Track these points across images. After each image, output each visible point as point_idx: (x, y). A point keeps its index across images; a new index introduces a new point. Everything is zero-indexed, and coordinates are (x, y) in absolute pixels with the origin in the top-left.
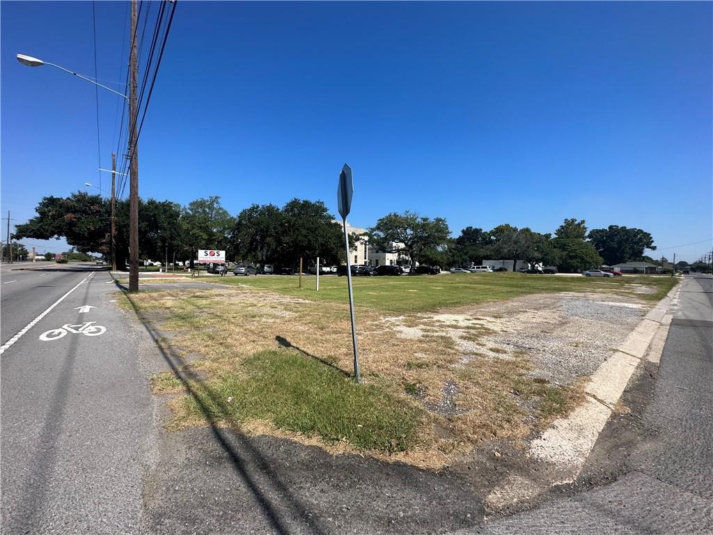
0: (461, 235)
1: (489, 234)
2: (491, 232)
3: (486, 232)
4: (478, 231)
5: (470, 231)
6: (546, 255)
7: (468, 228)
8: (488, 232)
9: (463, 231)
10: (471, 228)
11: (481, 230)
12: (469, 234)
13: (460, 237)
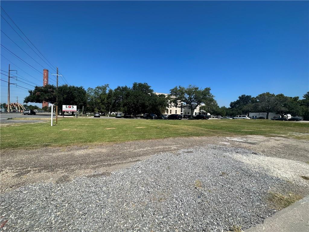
0: (238, 99)
1: (256, 98)
2: (257, 97)
3: (254, 97)
4: (248, 97)
5: (244, 97)
6: (292, 109)
7: (242, 96)
8: (255, 97)
9: (240, 97)
10: (245, 95)
11: (250, 96)
12: (243, 99)
13: (237, 100)
